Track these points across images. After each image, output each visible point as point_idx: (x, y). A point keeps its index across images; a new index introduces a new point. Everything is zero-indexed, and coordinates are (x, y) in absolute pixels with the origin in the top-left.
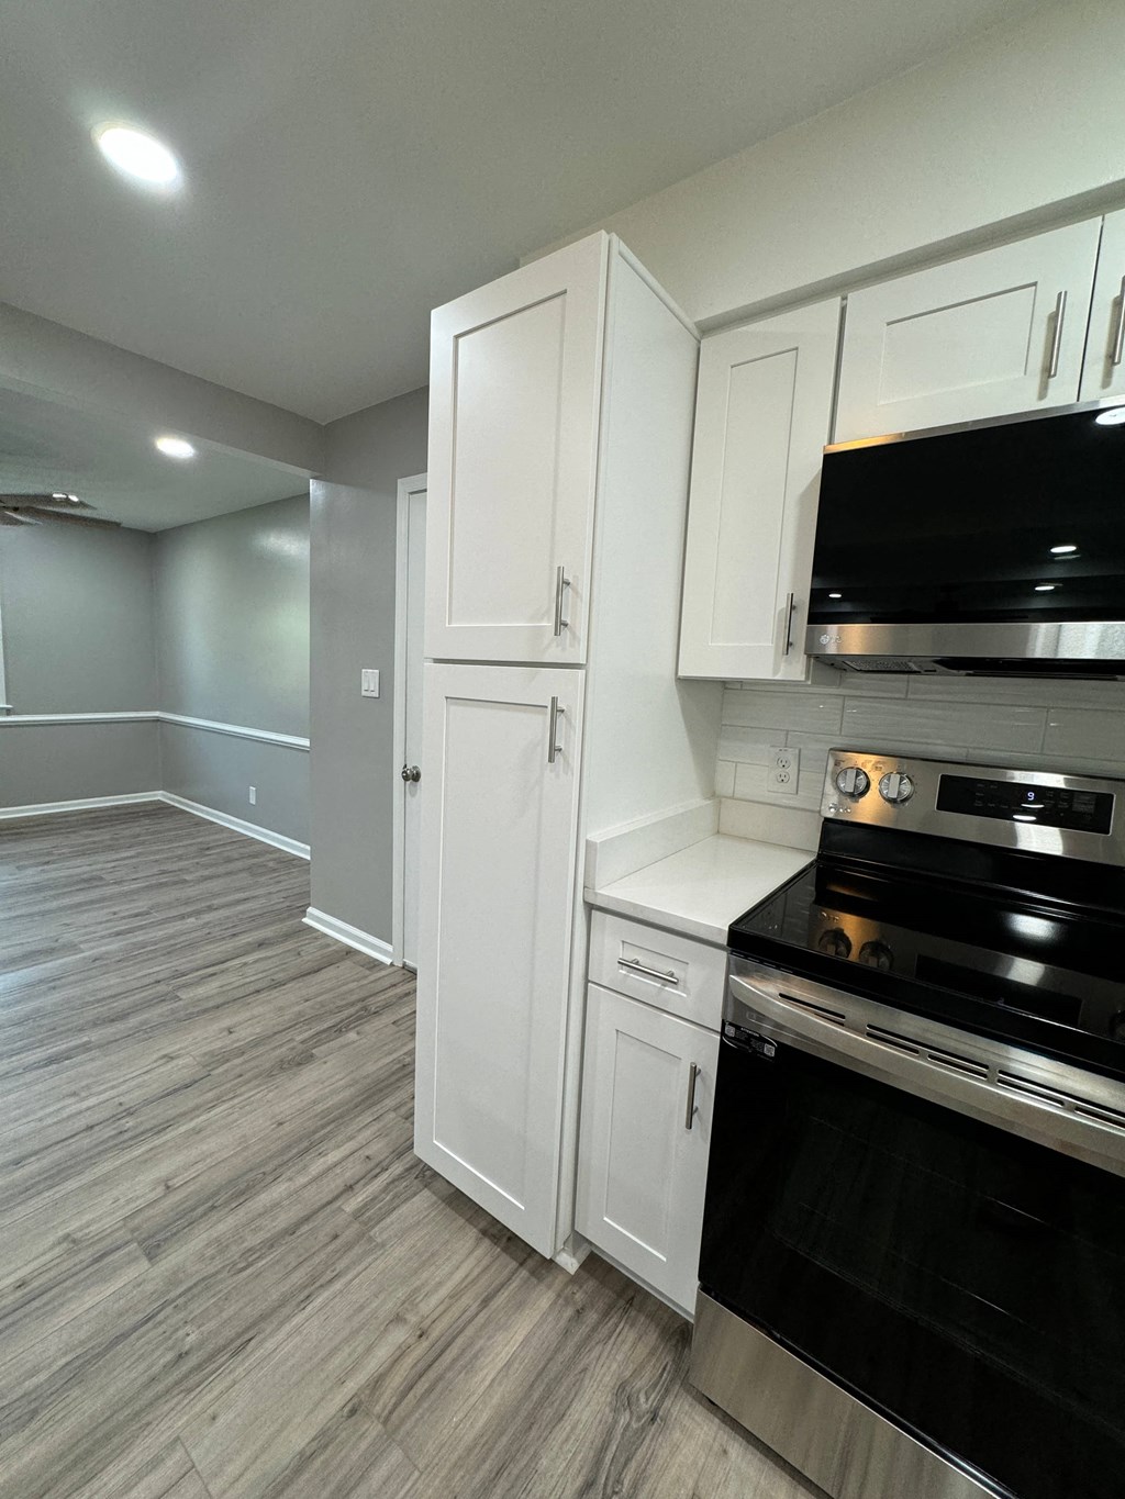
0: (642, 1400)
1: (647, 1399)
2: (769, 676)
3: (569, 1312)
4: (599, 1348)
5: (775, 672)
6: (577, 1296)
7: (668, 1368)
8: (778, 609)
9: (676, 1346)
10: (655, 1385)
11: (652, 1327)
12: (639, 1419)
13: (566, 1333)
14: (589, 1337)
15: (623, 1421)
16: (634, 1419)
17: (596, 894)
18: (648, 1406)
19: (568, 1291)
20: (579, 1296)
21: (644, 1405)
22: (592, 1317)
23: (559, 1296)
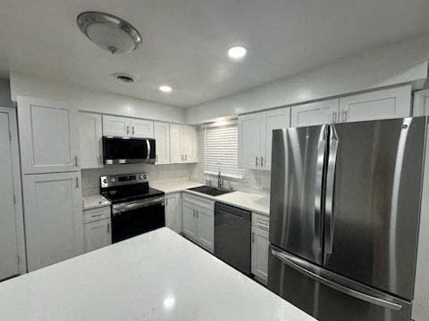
5: (98, 167)
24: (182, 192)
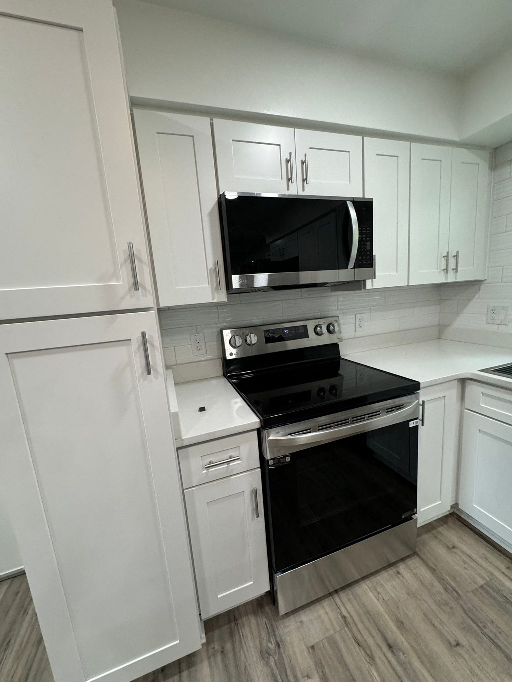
0: (270, 645)
1: (272, 643)
2: (212, 302)
3: (219, 657)
4: (242, 652)
5: (213, 300)
6: (216, 647)
7: (267, 622)
8: (209, 269)
9: (262, 612)
10: (269, 633)
11: (250, 616)
12: (276, 653)
13: (226, 667)
14: (235, 654)
15: (273, 663)
16: (274, 655)
17: (183, 440)
18: (274, 645)
19: (211, 650)
20: (217, 646)
21: (272, 646)
22: (229, 646)
23: (209, 658)
24: (464, 382)
